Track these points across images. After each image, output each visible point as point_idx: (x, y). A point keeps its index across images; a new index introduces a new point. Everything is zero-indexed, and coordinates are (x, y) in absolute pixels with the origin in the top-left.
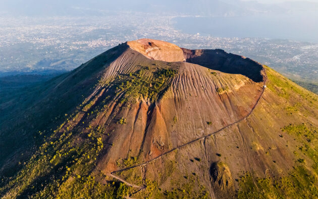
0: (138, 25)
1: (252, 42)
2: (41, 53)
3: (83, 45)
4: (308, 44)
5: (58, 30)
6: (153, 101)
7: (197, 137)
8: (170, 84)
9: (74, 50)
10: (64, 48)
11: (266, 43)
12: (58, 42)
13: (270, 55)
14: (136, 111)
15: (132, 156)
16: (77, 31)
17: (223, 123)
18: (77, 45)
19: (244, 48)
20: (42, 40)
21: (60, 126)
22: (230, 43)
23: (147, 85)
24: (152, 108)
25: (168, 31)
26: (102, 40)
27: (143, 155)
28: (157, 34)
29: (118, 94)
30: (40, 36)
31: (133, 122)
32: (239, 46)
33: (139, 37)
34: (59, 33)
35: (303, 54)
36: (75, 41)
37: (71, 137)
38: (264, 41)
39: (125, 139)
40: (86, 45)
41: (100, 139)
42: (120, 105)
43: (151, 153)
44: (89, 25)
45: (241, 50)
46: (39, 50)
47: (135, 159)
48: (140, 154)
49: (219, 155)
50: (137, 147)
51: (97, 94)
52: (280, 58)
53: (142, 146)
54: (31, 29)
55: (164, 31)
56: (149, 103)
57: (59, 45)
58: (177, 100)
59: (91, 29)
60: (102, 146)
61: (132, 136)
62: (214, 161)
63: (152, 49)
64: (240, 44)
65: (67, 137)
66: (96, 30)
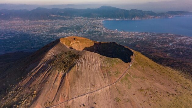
0: (84, 25)
1: (146, 35)
2: (33, 39)
3: (54, 36)
4: (180, 36)
5: (43, 28)
6: (65, 72)
7: (86, 93)
8: (76, 63)
9: (49, 38)
10: (44, 37)
11: (154, 36)
12: (42, 34)
13: (156, 43)
14: (55, 77)
15: (50, 101)
16: (52, 28)
17: (101, 86)
18: (52, 36)
19: (141, 38)
20: (35, 33)
21: (19, 83)
22: (133, 35)
23: (65, 63)
24: (64, 76)
25: (100, 28)
26: (64, 33)
27: (55, 101)
28: (94, 30)
29: (49, 67)
30: (33, 30)
31: (53, 83)
32: (138, 37)
33: (84, 31)
34: (43, 29)
35: (175, 42)
36: (51, 33)
37: (23, 89)
38: (153, 34)
39: (47, 92)
40: (56, 35)
41: (35, 91)
42: (48, 74)
43: (59, 100)
44: (59, 25)
45: (139, 39)
46: (33, 38)
47: (51, 103)
48: (53, 100)
49: (95, 103)
50: (53, 97)
51: (39, 67)
52: (161, 44)
53: (55, 96)
54: (30, 27)
55: (98, 28)
56: (63, 73)
57: (42, 35)
58: (78, 72)
59: (59, 27)
60: (36, 95)
61: (51, 91)
62: (92, 106)
63: (75, 42)
64: (139, 36)
65: (21, 89)
66: (62, 27)
